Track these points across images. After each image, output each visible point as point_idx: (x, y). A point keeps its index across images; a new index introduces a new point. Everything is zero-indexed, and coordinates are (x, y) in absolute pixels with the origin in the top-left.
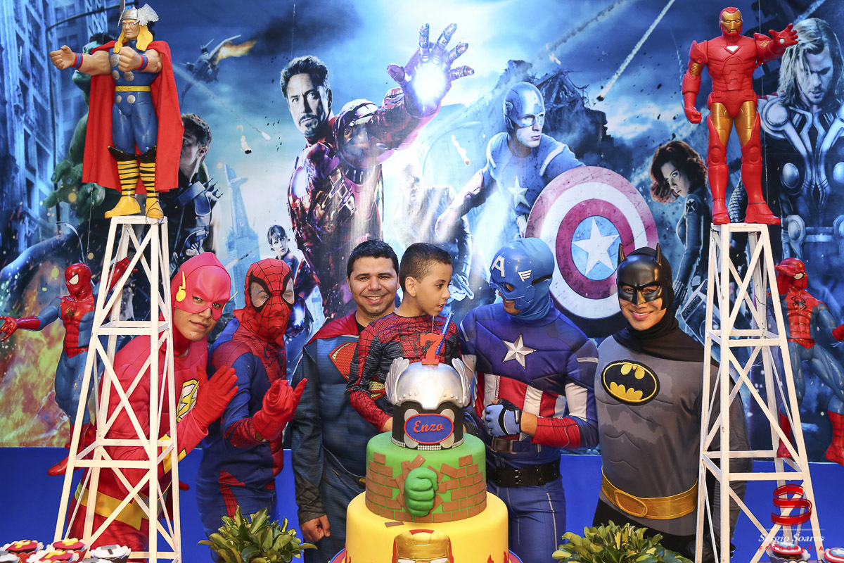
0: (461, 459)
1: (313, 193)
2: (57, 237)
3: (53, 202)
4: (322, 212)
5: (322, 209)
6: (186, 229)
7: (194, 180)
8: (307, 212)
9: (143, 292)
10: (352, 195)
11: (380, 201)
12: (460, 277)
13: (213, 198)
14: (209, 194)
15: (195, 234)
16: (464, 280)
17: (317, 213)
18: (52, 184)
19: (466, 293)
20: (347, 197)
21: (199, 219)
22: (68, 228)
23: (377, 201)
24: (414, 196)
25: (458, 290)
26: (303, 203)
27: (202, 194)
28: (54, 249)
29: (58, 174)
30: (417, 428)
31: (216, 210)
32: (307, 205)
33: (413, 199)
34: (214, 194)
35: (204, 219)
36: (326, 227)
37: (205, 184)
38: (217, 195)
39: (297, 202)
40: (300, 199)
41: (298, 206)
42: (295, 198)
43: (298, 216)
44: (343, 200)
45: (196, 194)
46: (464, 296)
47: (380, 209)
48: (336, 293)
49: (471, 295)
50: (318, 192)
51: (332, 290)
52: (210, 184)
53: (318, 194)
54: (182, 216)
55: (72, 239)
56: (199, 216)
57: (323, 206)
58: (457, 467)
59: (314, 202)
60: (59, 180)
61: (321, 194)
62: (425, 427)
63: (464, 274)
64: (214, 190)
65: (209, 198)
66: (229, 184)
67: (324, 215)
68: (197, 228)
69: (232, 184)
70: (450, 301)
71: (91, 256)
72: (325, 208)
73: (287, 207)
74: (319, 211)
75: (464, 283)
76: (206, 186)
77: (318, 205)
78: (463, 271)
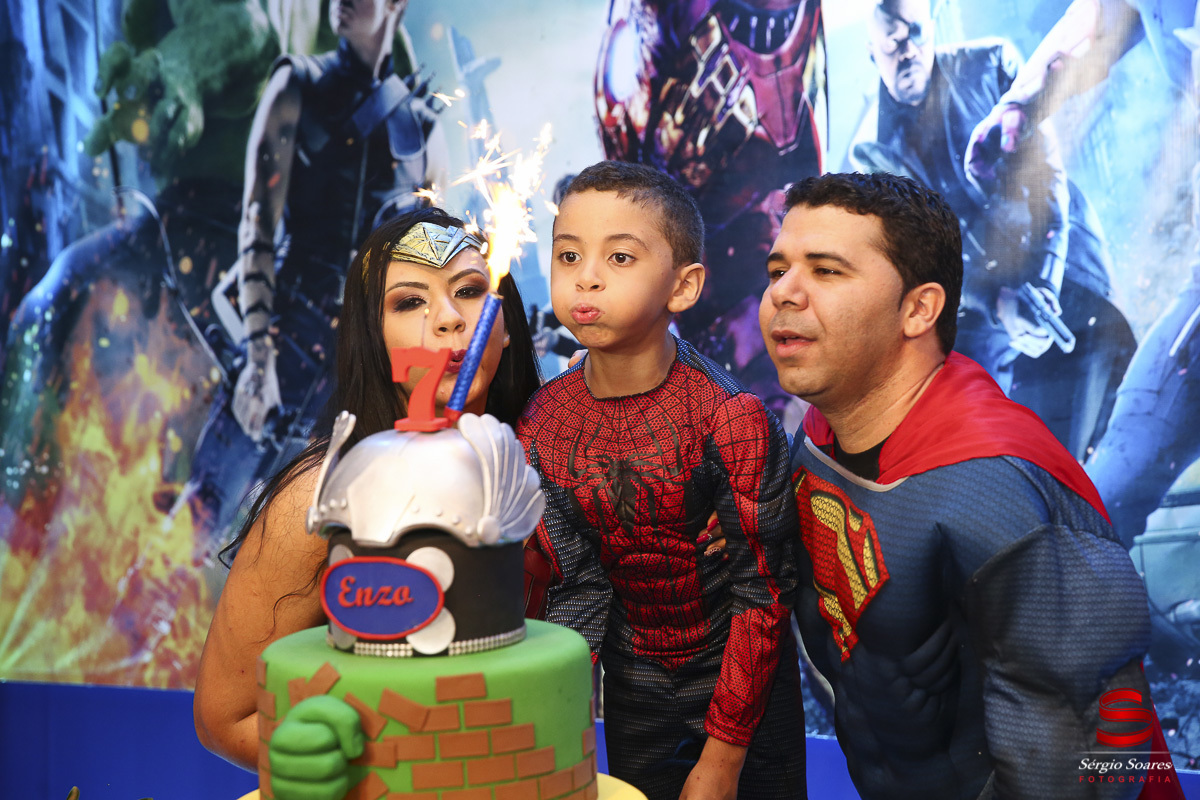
0: (443, 685)
1: (654, 86)
2: (118, 224)
3: (103, 143)
4: (675, 134)
5: (676, 126)
6: (376, 194)
7: (385, 74)
8: (642, 136)
9: (295, 346)
10: (750, 83)
11: (821, 95)
12: (1035, 293)
13: (428, 113)
14: (418, 105)
15: (394, 205)
16: (1048, 301)
17: (664, 137)
18: (95, 99)
19: (1054, 337)
20: (736, 91)
21: (402, 168)
22: (139, 201)
23: (813, 96)
24: (907, 75)
25: (1029, 327)
26: (632, 113)
27: (404, 107)
28: (113, 252)
29: (106, 75)
30: (346, 595)
31: (436, 141)
32: (641, 118)
33: (904, 83)
34: (430, 104)
35: (412, 163)
36: (688, 172)
37: (407, 79)
38: (437, 106)
39: (617, 111)
40: (623, 104)
41: (620, 122)
42: (611, 102)
43: (622, 149)
44: (728, 97)
45: (390, 106)
46: (1046, 345)
47: (819, 117)
48: (719, 341)
49: (1067, 340)
50: (664, 82)
51: (709, 334)
52: (419, 80)
53: (666, 88)
54: (364, 163)
55: (148, 224)
56: (400, 162)
57: (679, 117)
58: (430, 702)
59: (656, 109)
60: (108, 91)
61: (672, 87)
62: (364, 595)
63: (1046, 284)
64: (430, 93)
65: (420, 114)
66: (460, 76)
67: (682, 142)
68: (397, 191)
69: (468, 76)
70: (1009, 357)
71: (186, 265)
72: (685, 121)
73: (592, 127)
74: (669, 133)
75: (1047, 309)
76: (410, 85)
77: (667, 117)
78: (1044, 275)
